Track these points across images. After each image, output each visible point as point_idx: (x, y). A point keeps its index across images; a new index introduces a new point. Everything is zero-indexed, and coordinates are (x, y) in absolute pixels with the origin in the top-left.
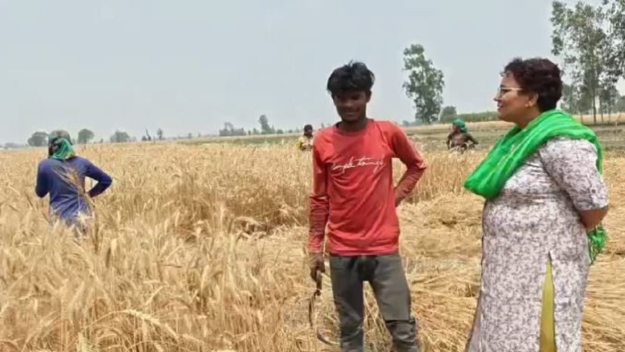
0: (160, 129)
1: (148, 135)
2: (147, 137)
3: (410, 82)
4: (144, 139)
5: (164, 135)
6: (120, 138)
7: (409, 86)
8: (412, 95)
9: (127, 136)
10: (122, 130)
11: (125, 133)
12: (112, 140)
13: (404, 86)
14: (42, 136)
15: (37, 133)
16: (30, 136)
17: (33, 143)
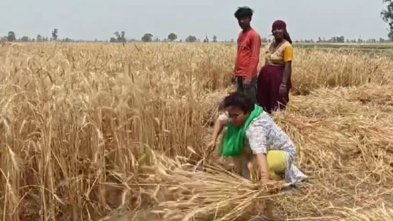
0: (215, 36)
1: (207, 38)
2: (206, 40)
3: (387, 10)
4: (205, 41)
5: (217, 40)
6: (191, 39)
7: (386, 13)
8: (387, 20)
9: (196, 39)
10: (192, 35)
11: (194, 37)
12: (187, 41)
13: (382, 13)
14: (148, 36)
15: (147, 34)
16: (143, 36)
17: (144, 40)
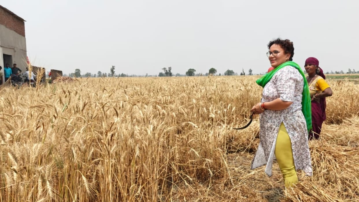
0: (250, 69)
1: (243, 72)
2: (243, 73)
4: (242, 74)
5: (252, 73)
6: (229, 73)
9: (233, 73)
11: (232, 71)
12: (225, 74)
14: (192, 71)
16: (187, 71)
17: (188, 74)
